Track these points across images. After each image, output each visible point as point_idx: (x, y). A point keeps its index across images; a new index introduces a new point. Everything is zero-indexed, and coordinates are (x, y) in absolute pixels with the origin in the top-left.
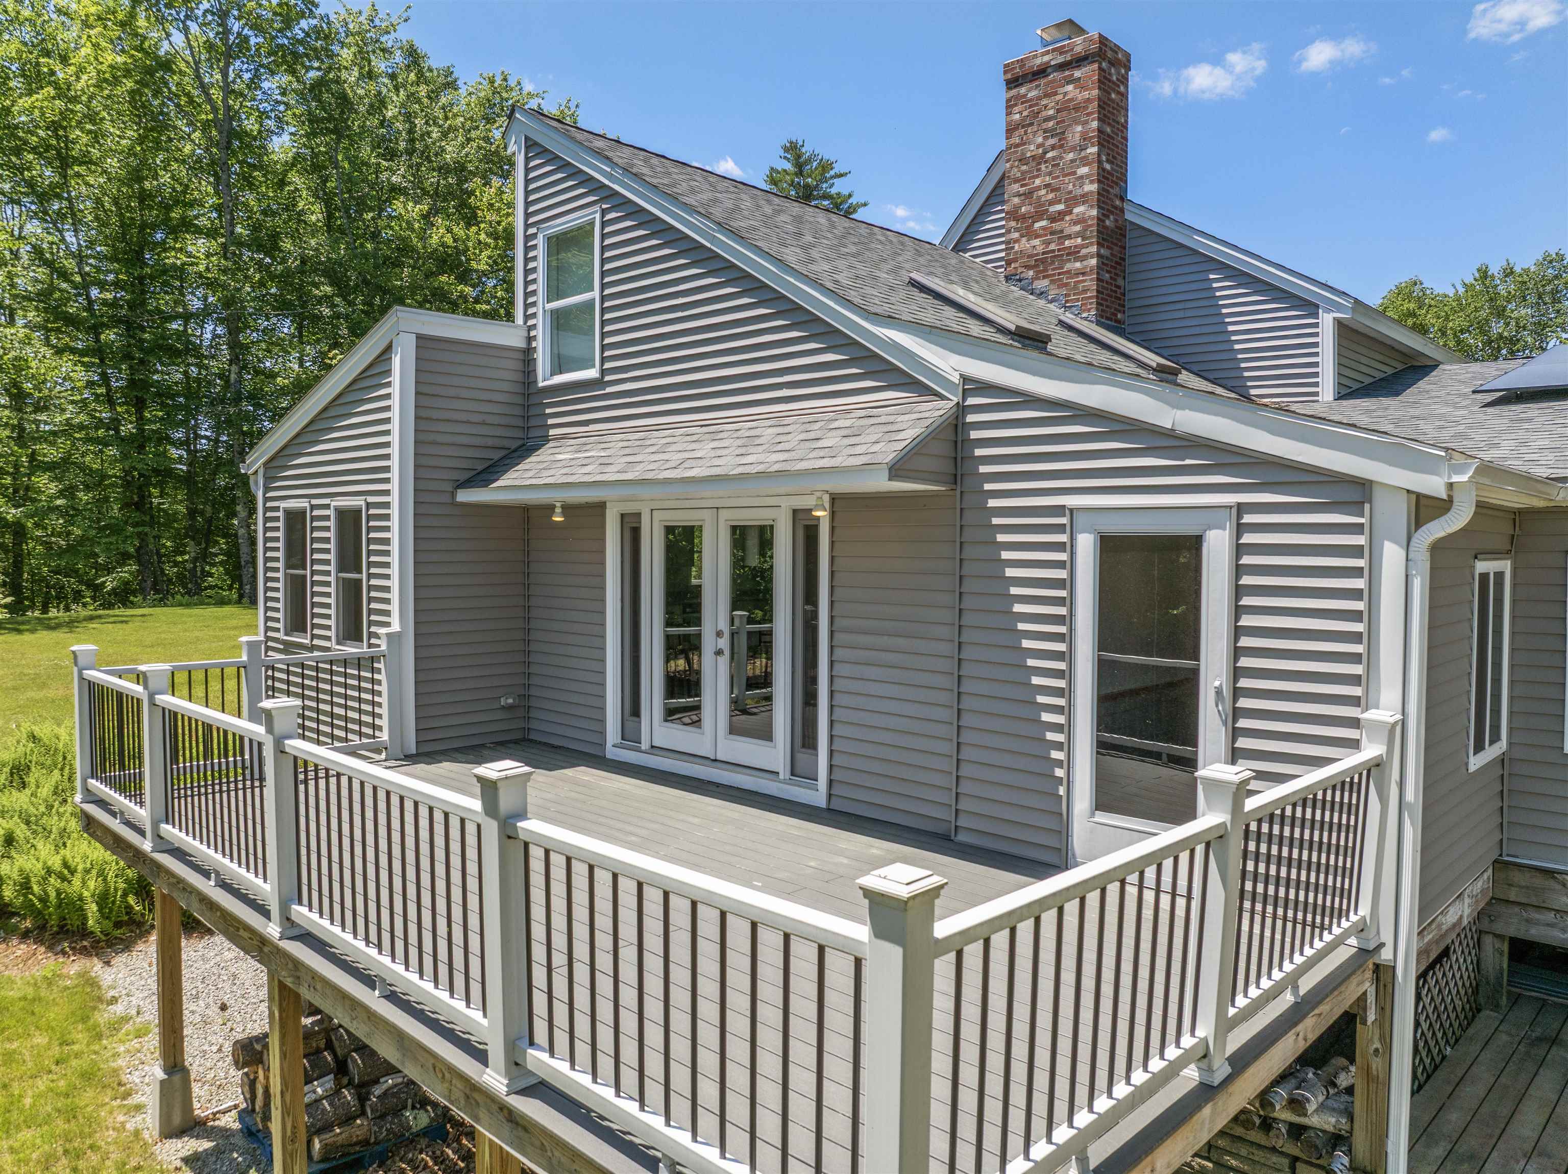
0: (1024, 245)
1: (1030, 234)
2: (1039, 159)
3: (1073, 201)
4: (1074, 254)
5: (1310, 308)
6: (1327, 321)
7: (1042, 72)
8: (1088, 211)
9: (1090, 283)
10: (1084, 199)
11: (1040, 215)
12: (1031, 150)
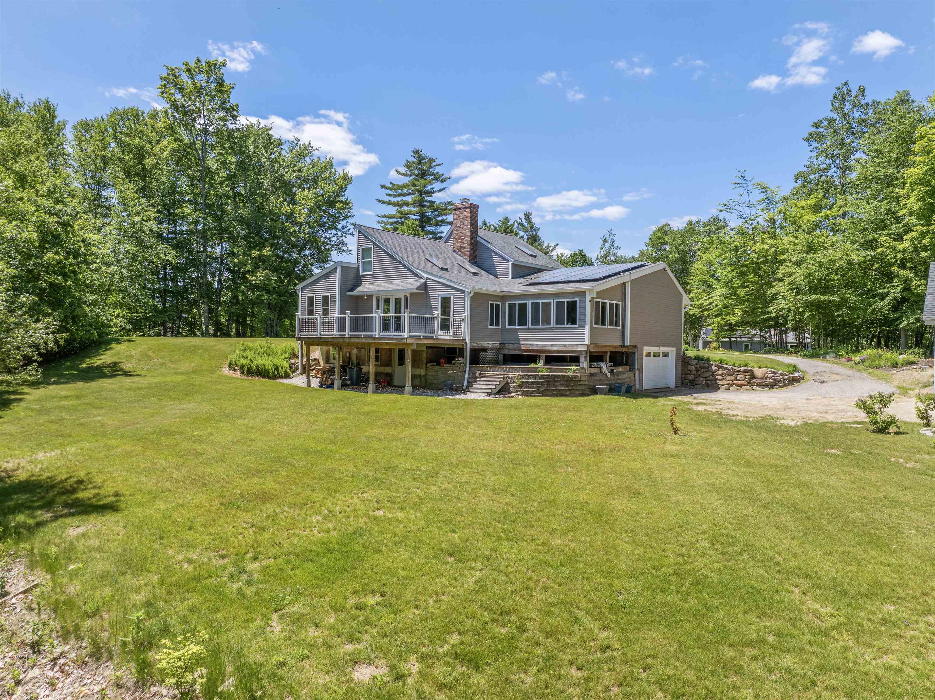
0: (456, 244)
1: (458, 242)
2: (459, 227)
3: (465, 236)
4: (465, 247)
5: (507, 261)
6: (510, 263)
7: (460, 209)
8: (468, 239)
9: (468, 253)
10: (467, 236)
11: (460, 238)
12: (458, 225)
